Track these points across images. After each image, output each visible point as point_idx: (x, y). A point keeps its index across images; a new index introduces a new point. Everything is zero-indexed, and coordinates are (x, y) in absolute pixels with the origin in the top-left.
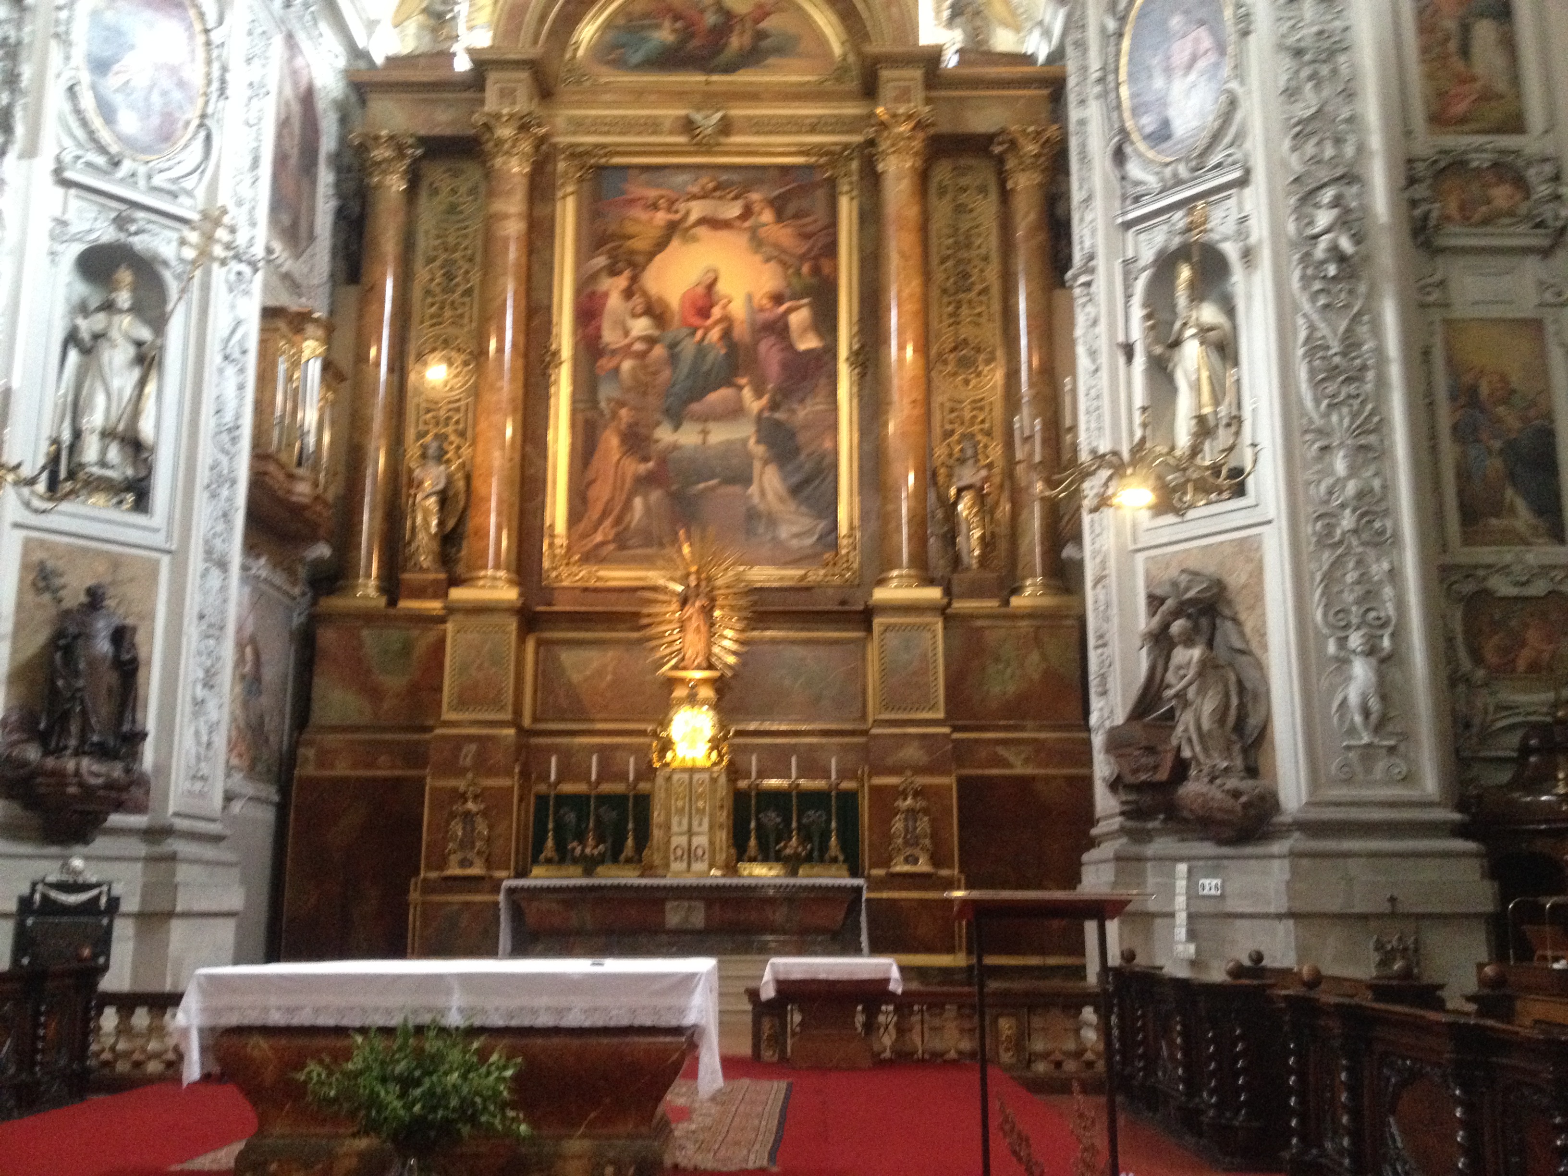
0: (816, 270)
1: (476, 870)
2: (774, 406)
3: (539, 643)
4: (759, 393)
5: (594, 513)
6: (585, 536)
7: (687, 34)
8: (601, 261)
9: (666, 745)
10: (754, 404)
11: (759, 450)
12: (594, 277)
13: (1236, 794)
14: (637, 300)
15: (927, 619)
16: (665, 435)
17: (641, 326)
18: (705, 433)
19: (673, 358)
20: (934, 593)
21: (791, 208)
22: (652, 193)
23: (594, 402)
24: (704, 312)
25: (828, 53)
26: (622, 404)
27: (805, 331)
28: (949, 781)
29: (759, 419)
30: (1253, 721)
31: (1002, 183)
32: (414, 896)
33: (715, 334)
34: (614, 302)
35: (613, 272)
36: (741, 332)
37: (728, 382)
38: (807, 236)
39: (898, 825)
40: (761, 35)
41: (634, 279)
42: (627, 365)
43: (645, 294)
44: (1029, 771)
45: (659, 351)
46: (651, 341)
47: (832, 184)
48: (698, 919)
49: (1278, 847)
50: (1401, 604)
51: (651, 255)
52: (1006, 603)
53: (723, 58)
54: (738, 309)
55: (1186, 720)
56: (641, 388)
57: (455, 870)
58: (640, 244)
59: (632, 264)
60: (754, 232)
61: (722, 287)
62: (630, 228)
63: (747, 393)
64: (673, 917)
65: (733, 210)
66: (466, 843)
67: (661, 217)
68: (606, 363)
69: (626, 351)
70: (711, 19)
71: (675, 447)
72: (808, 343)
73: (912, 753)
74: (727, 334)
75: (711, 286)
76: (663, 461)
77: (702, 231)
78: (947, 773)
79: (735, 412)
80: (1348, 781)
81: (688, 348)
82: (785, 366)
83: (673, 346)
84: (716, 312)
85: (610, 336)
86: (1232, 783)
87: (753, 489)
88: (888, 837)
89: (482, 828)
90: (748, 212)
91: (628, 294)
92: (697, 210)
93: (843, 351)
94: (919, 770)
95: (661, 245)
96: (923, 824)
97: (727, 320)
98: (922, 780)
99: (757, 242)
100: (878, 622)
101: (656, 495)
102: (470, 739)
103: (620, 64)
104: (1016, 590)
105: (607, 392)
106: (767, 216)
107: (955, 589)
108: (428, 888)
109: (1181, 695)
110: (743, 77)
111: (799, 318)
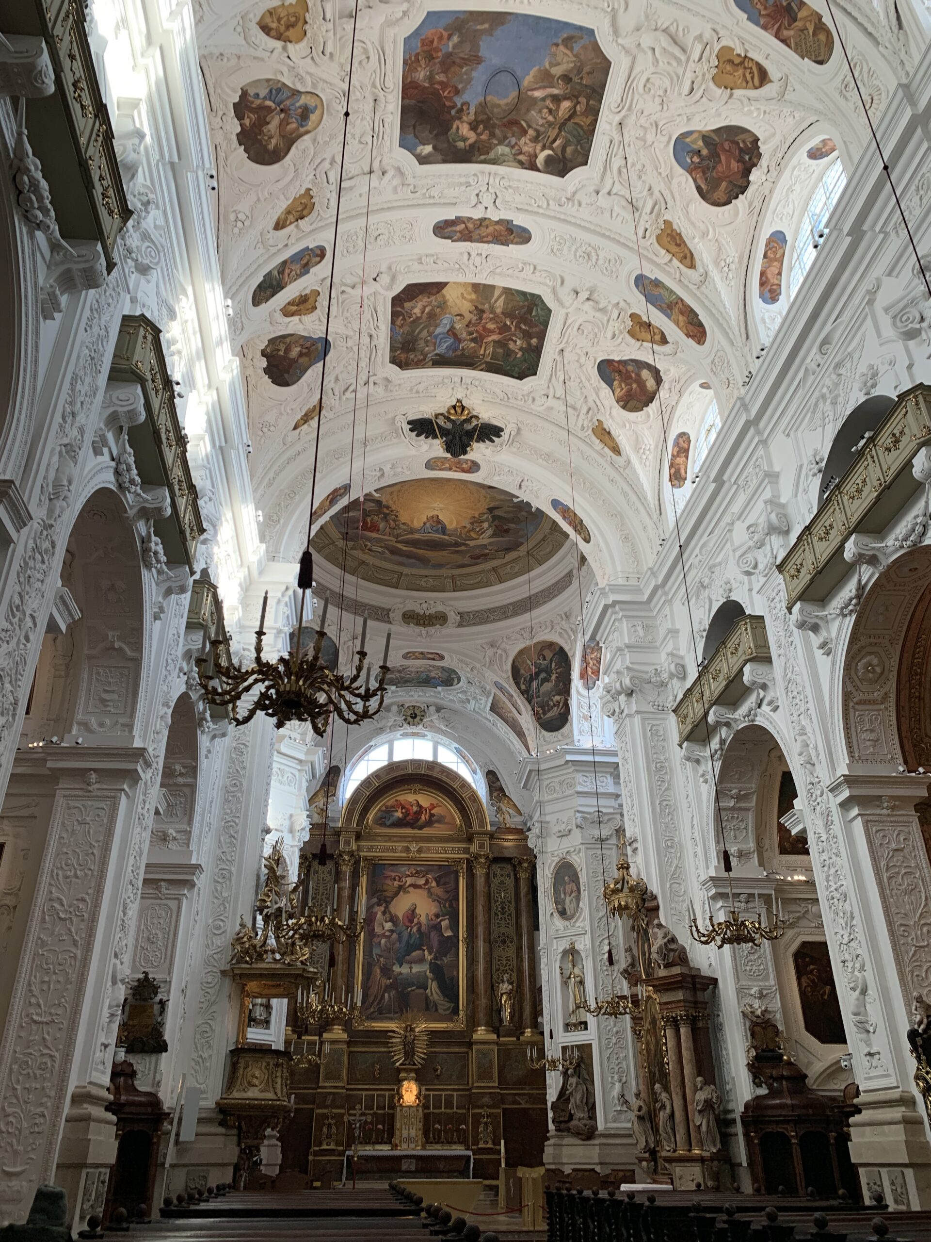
0: (451, 905)
1: (332, 1147)
2: (436, 958)
3: (350, 1053)
4: (430, 953)
5: (371, 999)
6: (367, 1009)
7: (406, 814)
8: (375, 900)
9: (401, 1097)
10: (428, 957)
11: (430, 975)
12: (372, 906)
13: (585, 1125)
14: (387, 915)
15: (491, 1047)
16: (397, 969)
17: (388, 926)
18: (411, 968)
19: (400, 939)
20: (494, 1037)
21: (442, 881)
22: (393, 874)
23: (371, 956)
24: (411, 921)
25: (455, 824)
26: (381, 956)
27: (446, 929)
28: (500, 1111)
29: (431, 963)
30: (591, 1101)
31: (515, 875)
32: (311, 1158)
33: (415, 929)
34: (379, 915)
35: (379, 905)
36: (424, 929)
37: (419, 948)
38: (447, 892)
39: (481, 1129)
40: (432, 815)
41: (386, 907)
42: (383, 941)
43: (390, 913)
44: (528, 1106)
45: (395, 936)
46: (392, 931)
47: (457, 872)
48: (413, 1168)
49: (597, 1141)
50: (628, 1066)
51: (393, 898)
52: (518, 1039)
53: (420, 823)
54: (423, 919)
55: (572, 1100)
56: (389, 950)
57: (325, 1147)
58: (388, 894)
59: (386, 902)
60: (429, 890)
61: (417, 911)
62: (385, 887)
63: (426, 952)
64: (404, 1166)
65: (422, 881)
66: (329, 1136)
67: (396, 883)
68: (376, 940)
69: (383, 935)
70: (415, 809)
71: (401, 974)
72: (449, 933)
73: (486, 1100)
74: (419, 930)
75: (413, 911)
76: (396, 979)
77: (411, 889)
78: (499, 1108)
79: (422, 960)
80: (615, 1121)
81: (405, 935)
82: (440, 942)
83: (399, 934)
84: (416, 920)
85: (378, 930)
86: (584, 1122)
87: (428, 991)
88: (478, 1133)
89: (334, 1130)
90: (427, 882)
91: (384, 913)
92: (409, 881)
93: (461, 938)
94: (489, 1107)
95: (397, 894)
96: (490, 1128)
97: (419, 923)
98: (490, 1111)
99: (430, 893)
100: (474, 1047)
101: (393, 993)
102: (330, 1093)
103: (383, 825)
104: (523, 1033)
105: (376, 951)
106: (434, 884)
107: (501, 1033)
108: (316, 1154)
109: (571, 1093)
110: (426, 831)
111: (445, 924)
